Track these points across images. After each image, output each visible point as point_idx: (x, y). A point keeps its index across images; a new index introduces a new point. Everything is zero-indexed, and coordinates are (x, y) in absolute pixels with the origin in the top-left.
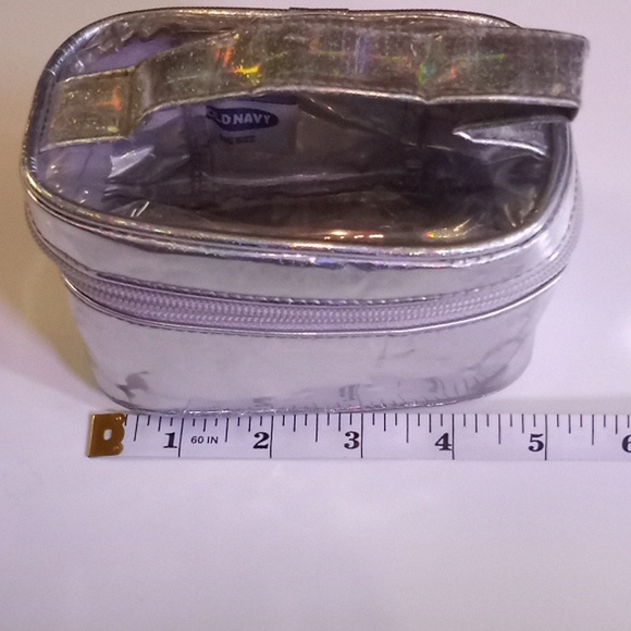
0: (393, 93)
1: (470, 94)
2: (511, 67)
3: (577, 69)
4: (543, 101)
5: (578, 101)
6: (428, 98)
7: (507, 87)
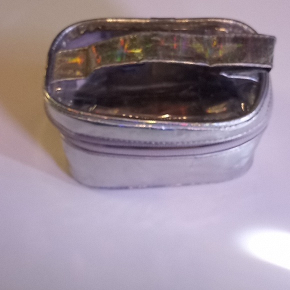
0: (196, 62)
1: (228, 62)
2: (244, 51)
3: (271, 51)
4: (257, 65)
5: (272, 65)
6: (211, 64)
7: (243, 59)
